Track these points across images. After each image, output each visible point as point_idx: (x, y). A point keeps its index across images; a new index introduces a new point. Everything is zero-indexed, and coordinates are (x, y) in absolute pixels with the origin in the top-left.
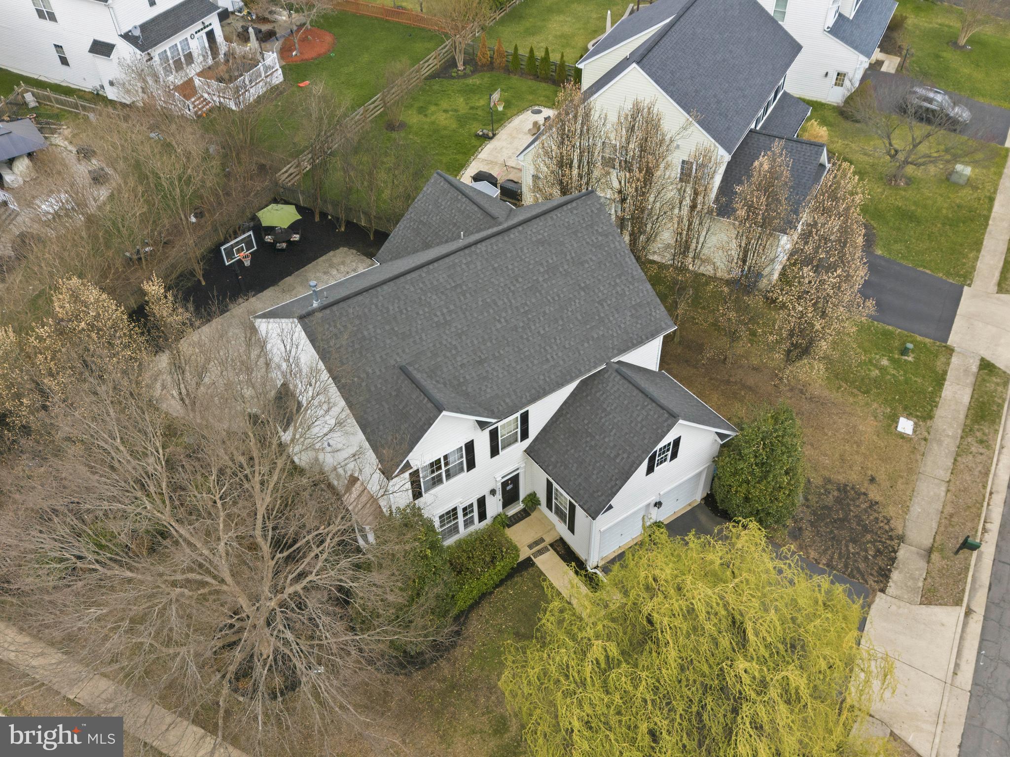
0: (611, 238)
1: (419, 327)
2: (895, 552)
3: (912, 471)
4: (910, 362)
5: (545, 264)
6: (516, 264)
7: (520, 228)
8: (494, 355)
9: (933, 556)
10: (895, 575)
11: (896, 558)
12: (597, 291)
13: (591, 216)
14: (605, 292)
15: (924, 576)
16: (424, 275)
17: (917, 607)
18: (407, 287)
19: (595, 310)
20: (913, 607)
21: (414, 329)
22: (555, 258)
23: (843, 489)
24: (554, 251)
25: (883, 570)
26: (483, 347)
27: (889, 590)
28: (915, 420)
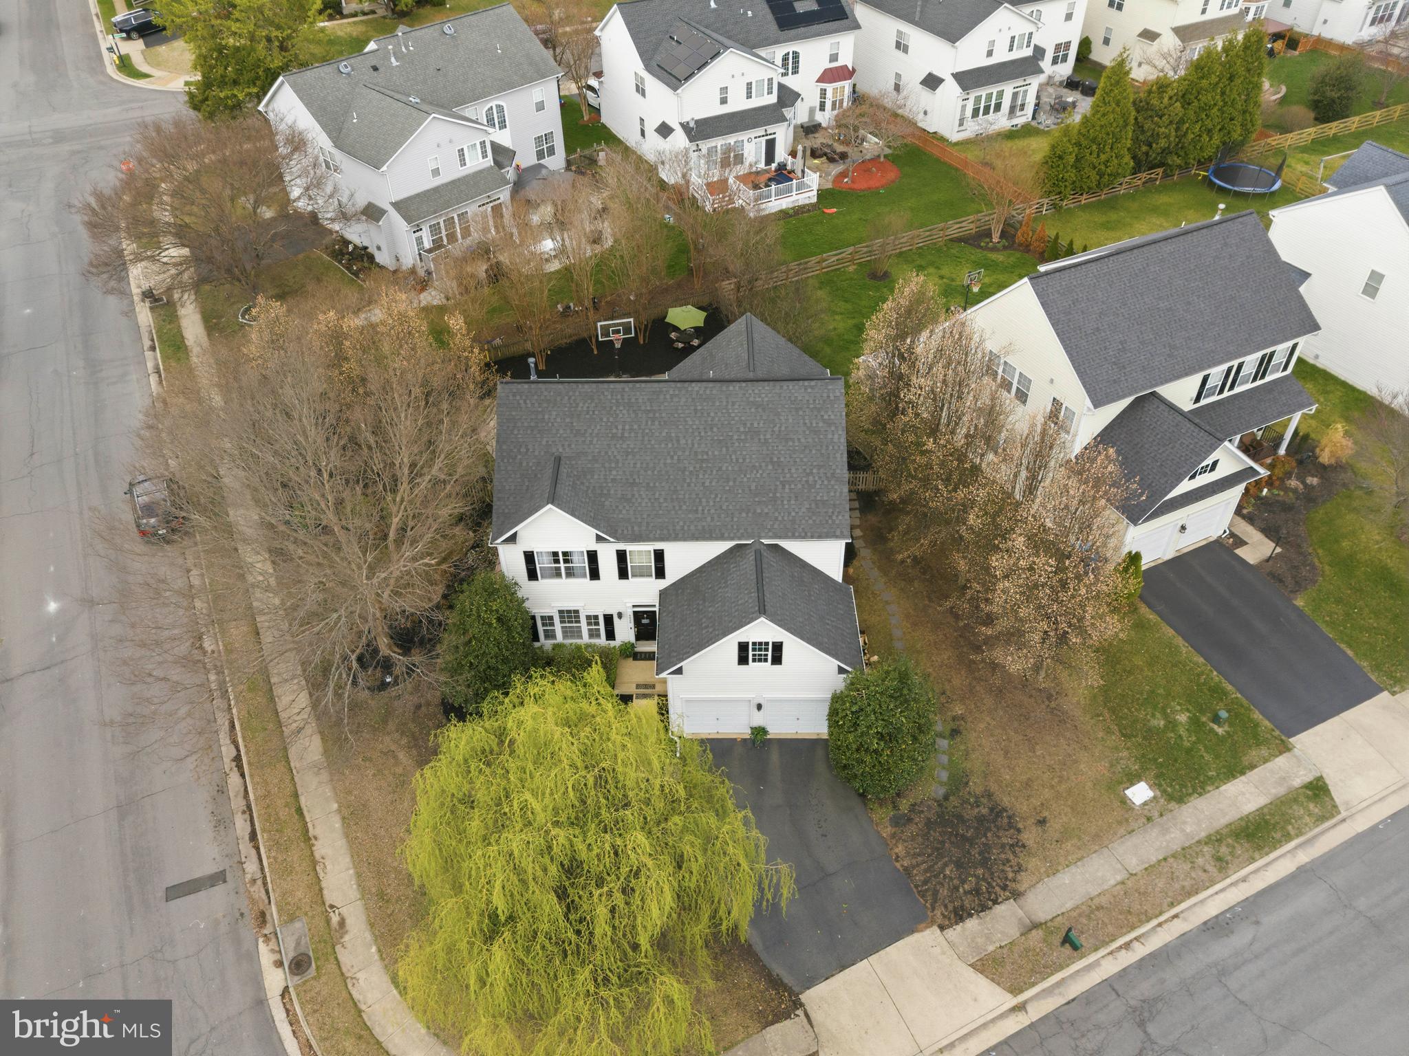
0: (833, 428)
1: (596, 431)
2: (995, 902)
3: (1100, 840)
4: (1217, 734)
5: (748, 425)
6: (719, 414)
7: (744, 384)
8: (648, 484)
9: (1034, 932)
10: (972, 924)
11: (991, 908)
12: (786, 471)
13: (824, 401)
14: (795, 476)
15: (1003, 944)
16: (627, 389)
17: (964, 966)
18: (606, 393)
19: (773, 488)
20: (959, 962)
21: (590, 431)
22: (761, 425)
23: (997, 812)
24: (764, 418)
25: (963, 910)
26: (642, 472)
27: (950, 933)
28: (1158, 793)
